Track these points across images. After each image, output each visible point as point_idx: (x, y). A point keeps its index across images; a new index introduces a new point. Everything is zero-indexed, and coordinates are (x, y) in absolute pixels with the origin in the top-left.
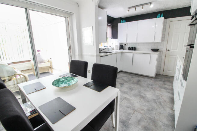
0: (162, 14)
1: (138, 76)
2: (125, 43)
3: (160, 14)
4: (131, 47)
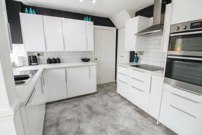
0: (90, 18)
3: (87, 17)
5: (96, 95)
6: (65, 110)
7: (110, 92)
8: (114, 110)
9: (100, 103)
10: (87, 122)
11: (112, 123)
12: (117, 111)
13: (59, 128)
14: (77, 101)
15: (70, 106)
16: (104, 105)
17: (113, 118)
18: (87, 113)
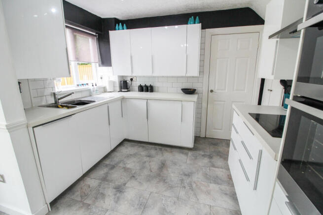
0: (197, 17)
1: (161, 149)
2: (130, 76)
3: (192, 17)
4: (143, 85)
5: (190, 153)
6: (135, 155)
7: (221, 157)
8: (192, 190)
9: (183, 167)
10: (140, 183)
11: (168, 206)
12: (195, 194)
13: (110, 172)
14: (158, 150)
15: (144, 153)
16: (186, 173)
17: (176, 199)
18: (151, 171)
